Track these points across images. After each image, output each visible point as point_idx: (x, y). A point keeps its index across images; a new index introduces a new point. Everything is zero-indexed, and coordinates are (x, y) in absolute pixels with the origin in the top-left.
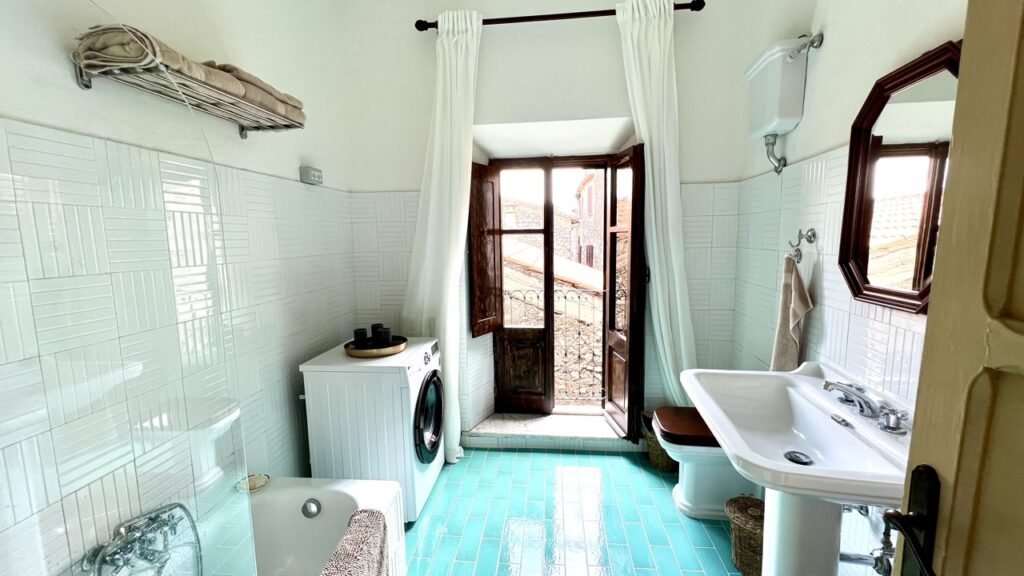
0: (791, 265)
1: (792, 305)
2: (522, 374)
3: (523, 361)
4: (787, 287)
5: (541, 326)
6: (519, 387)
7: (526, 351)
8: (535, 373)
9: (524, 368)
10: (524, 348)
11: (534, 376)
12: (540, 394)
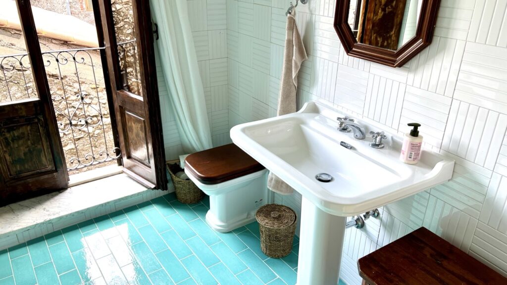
0: (292, 24)
1: (294, 57)
2: (23, 157)
3: (21, 142)
4: (290, 42)
5: (35, 98)
6: (21, 172)
7: (21, 130)
8: (40, 152)
9: (23, 149)
10: (18, 127)
11: (39, 156)
12: (51, 172)
